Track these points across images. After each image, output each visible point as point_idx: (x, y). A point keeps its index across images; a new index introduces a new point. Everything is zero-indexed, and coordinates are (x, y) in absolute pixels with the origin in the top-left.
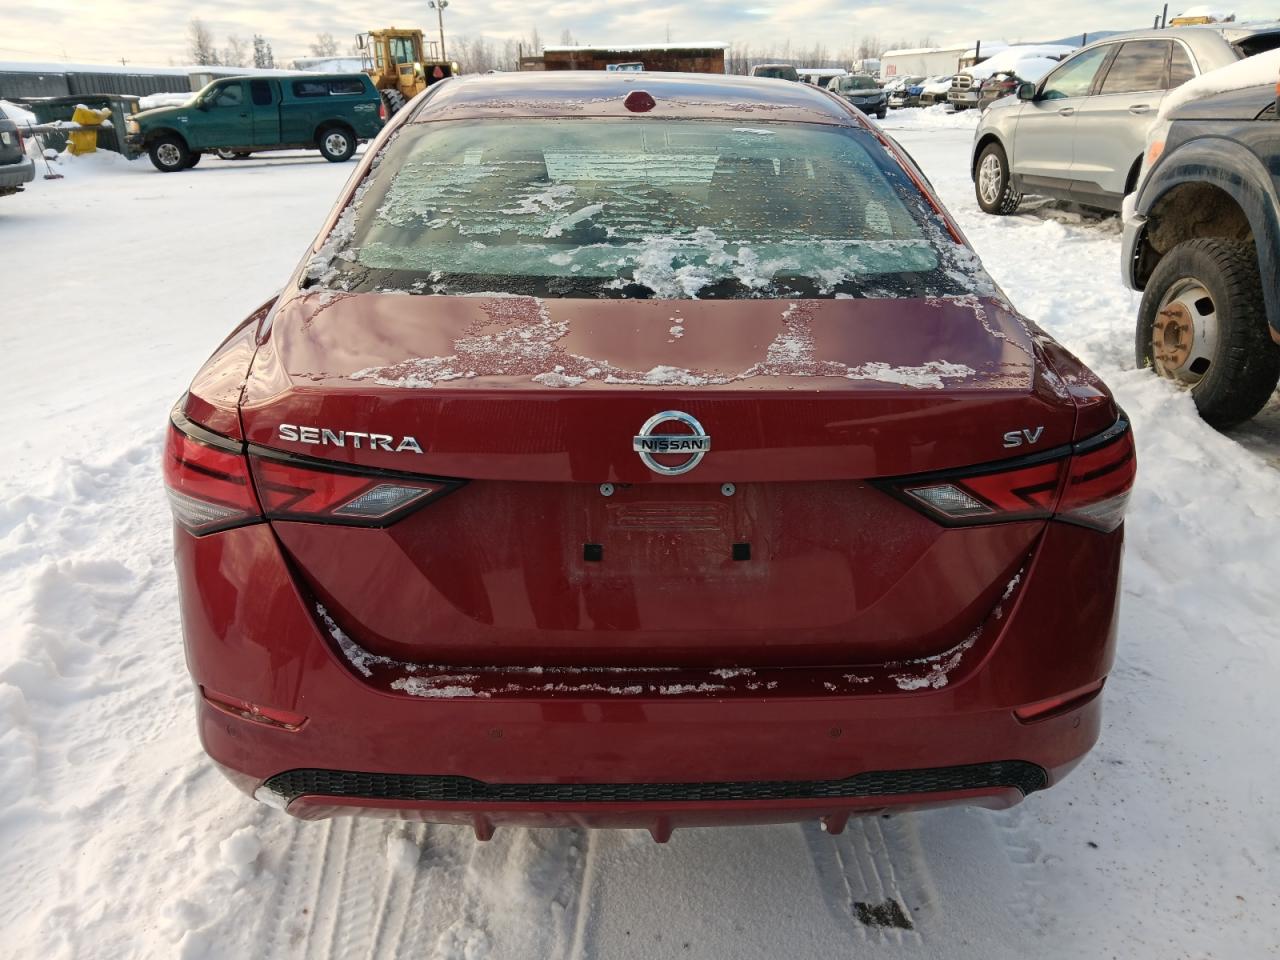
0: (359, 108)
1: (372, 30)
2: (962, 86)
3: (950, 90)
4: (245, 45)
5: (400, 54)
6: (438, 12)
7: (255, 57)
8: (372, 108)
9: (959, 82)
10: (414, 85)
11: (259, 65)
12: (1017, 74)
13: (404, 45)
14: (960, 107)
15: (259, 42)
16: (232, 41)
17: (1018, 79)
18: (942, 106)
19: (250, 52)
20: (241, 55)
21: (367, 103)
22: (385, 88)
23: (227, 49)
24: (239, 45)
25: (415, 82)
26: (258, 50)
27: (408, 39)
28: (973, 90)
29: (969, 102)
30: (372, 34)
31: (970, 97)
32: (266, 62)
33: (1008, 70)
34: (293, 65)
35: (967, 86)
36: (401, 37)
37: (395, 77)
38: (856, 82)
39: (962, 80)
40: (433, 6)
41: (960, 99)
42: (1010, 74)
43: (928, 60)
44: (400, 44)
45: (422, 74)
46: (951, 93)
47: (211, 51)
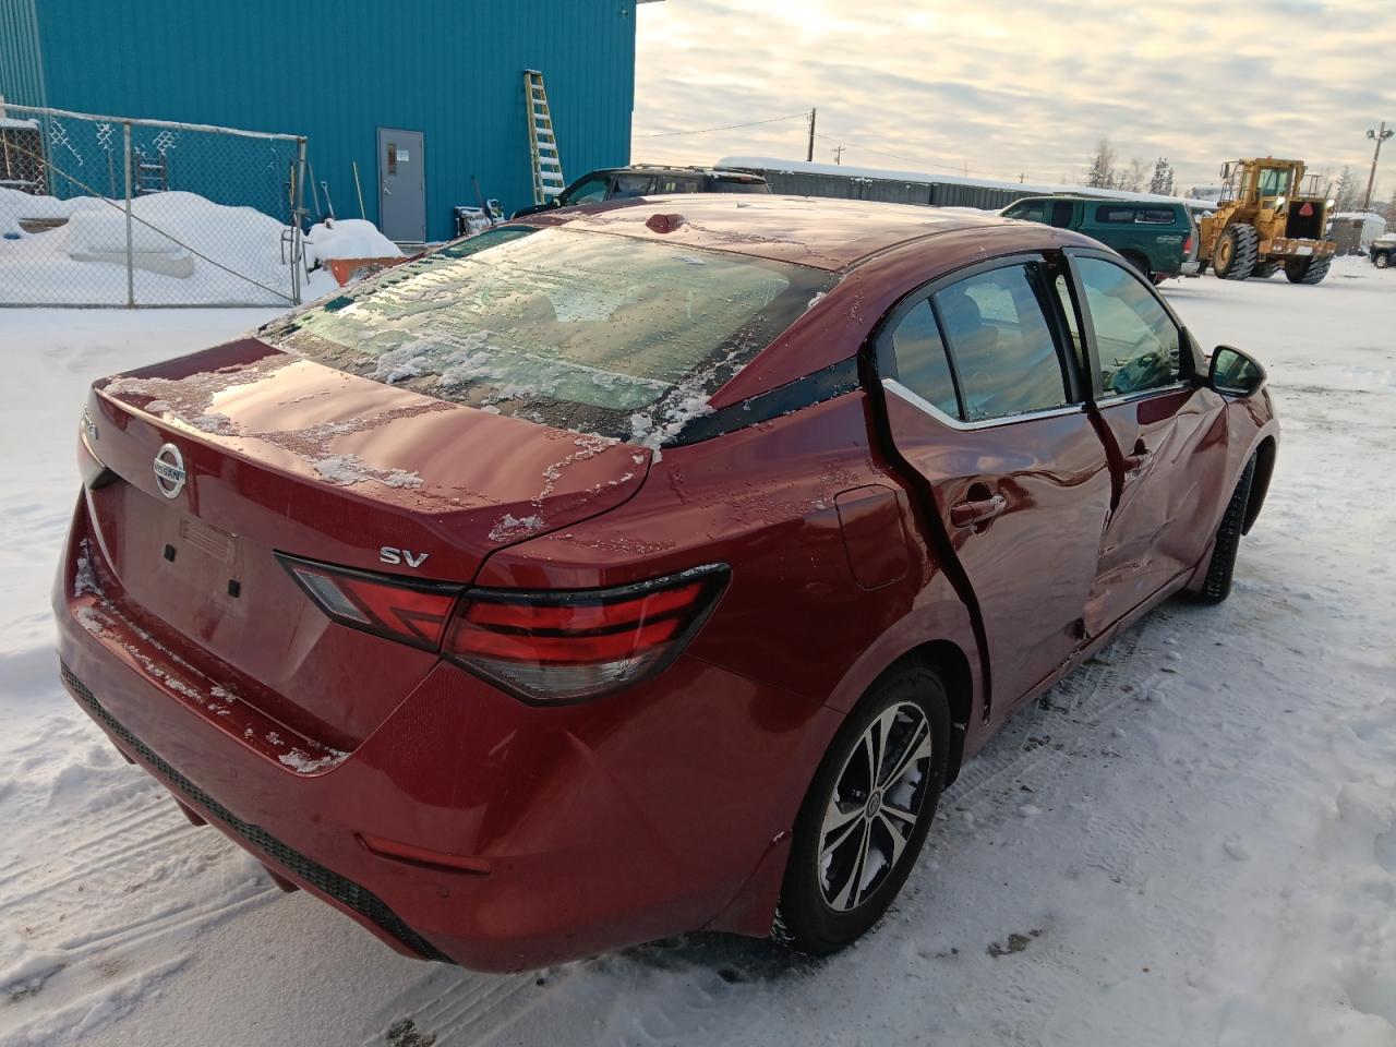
0: (1161, 239)
1: (1244, 158)
4: (1146, 169)
5: (1271, 186)
6: (1376, 143)
7: (1153, 181)
8: (1177, 240)
10: (1272, 222)
11: (1154, 190)
13: (1278, 176)
15: (1162, 165)
16: (1135, 163)
19: (1150, 175)
20: (1139, 178)
21: (1171, 234)
22: (1240, 222)
23: (1126, 171)
24: (1141, 167)
25: (1274, 219)
26: (1158, 174)
27: (1284, 170)
30: (1242, 163)
32: (1164, 187)
34: (1191, 192)
36: (1278, 167)
37: (1254, 211)
40: (1373, 136)
44: (1274, 176)
45: (1286, 210)
47: (1108, 172)
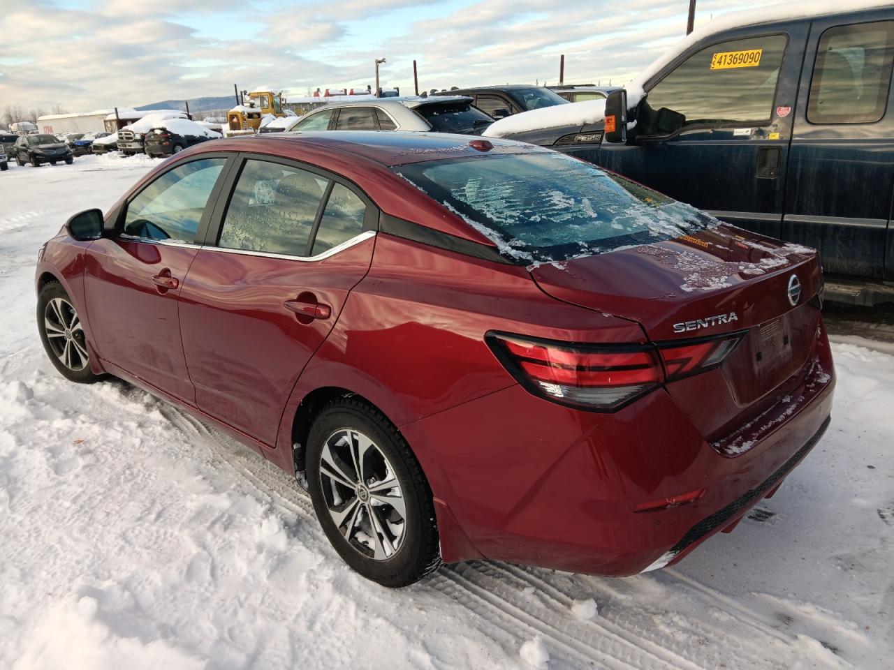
2: (127, 138)
3: (118, 141)
9: (123, 136)
12: (168, 129)
14: (129, 153)
17: (169, 132)
18: (114, 153)
28: (136, 141)
29: (136, 149)
31: (136, 146)
33: (161, 127)
35: (131, 138)
38: (42, 139)
39: (126, 134)
41: (128, 147)
42: (163, 129)
43: (77, 121)
46: (120, 144)
